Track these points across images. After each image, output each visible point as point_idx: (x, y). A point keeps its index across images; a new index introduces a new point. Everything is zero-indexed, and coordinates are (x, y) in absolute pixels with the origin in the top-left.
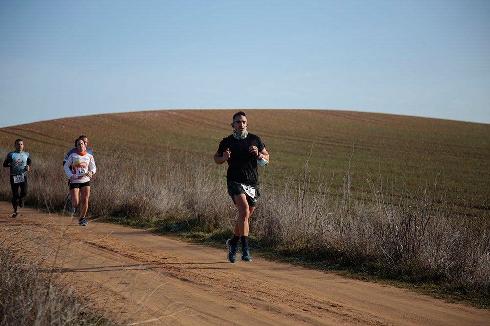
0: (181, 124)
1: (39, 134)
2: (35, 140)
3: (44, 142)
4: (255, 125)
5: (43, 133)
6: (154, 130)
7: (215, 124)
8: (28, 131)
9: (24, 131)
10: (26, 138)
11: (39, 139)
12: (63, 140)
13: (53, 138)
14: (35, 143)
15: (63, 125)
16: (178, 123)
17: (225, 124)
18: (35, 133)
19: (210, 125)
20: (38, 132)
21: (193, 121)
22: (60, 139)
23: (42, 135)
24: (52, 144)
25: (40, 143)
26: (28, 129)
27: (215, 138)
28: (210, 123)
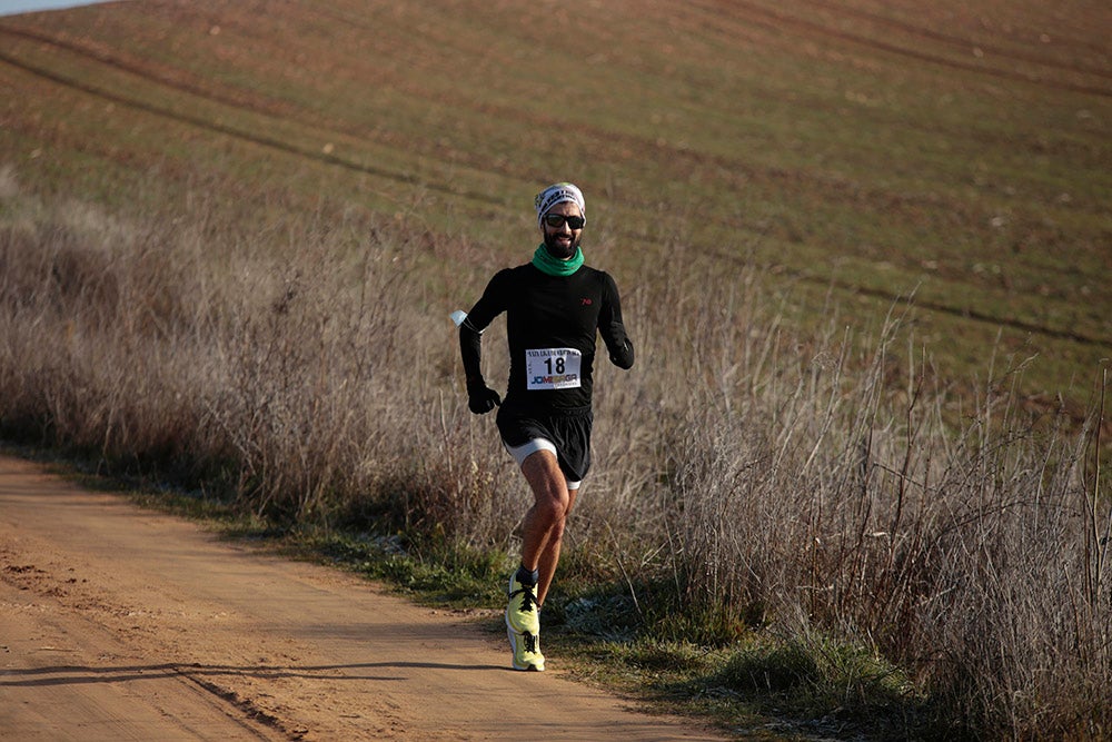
0: (720, 31)
1: (110, 61)
2: (87, 90)
3: (131, 104)
4: (1045, 38)
5: (126, 58)
6: (601, 58)
7: (867, 31)
8: (62, 45)
9: (45, 48)
10: (55, 79)
11: (109, 88)
12: (207, 95)
13: (166, 82)
14: (87, 105)
15: (213, 21)
16: (706, 26)
17: (910, 29)
18: (91, 55)
19: (845, 36)
20: (104, 50)
21: (772, 15)
22: (195, 92)
23: (120, 66)
24: (159, 112)
25: (110, 107)
26: (62, 36)
27: (862, 99)
28: (847, 25)
